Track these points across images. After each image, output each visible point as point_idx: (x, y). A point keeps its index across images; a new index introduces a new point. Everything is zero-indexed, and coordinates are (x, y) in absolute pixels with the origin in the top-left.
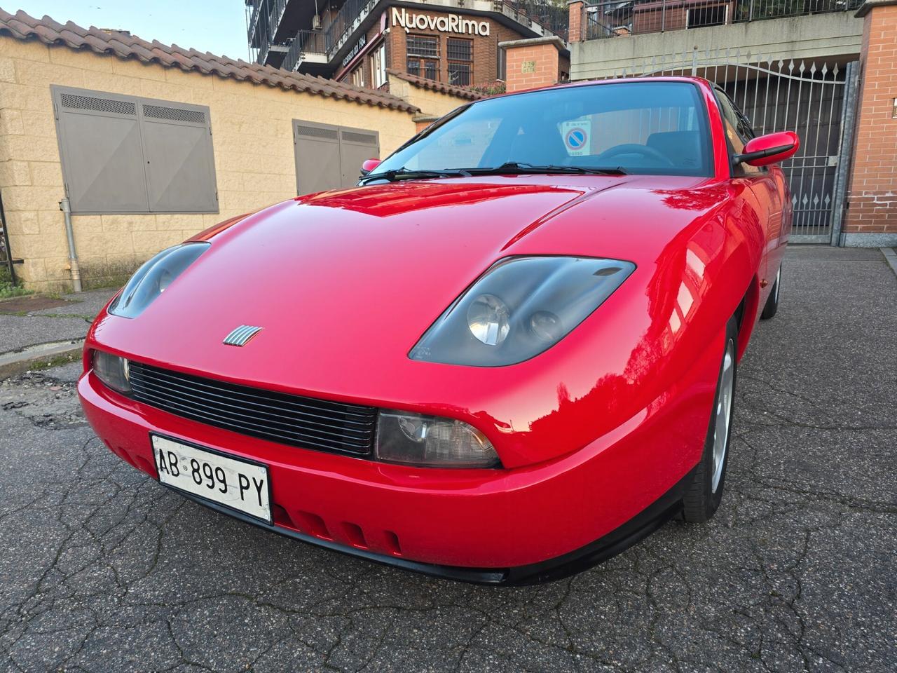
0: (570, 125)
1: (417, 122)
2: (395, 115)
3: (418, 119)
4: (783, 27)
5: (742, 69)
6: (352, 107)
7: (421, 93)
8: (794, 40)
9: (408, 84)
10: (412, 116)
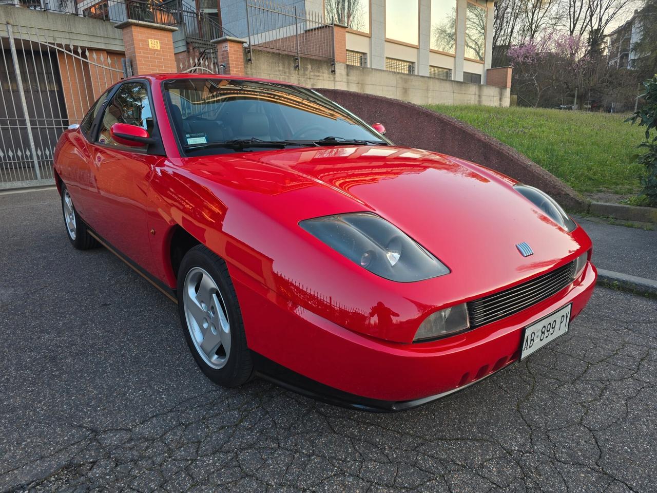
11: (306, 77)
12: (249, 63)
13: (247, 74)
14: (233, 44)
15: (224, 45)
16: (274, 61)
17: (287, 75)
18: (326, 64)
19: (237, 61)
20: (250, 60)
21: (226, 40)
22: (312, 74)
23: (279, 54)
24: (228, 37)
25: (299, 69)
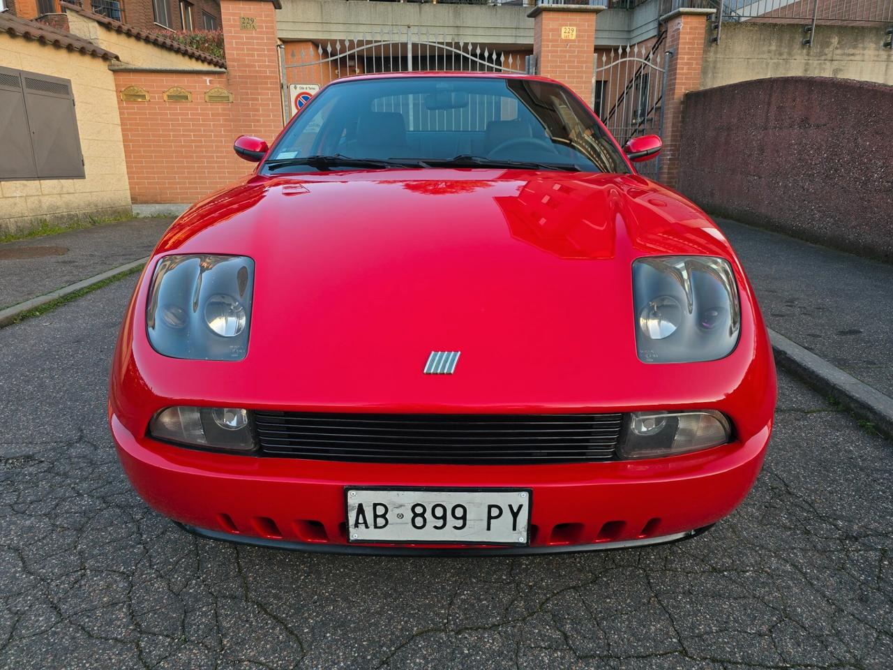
0: (298, 89)
1: (115, 71)
2: (87, 61)
3: (116, 68)
4: (449, 12)
5: (432, 48)
6: (34, 48)
7: (113, 37)
8: (459, 25)
9: (96, 24)
10: (108, 63)
11: (823, 58)
12: (714, 45)
13: (707, 61)
14: (689, 19)
15: (677, 21)
16: (762, 37)
17: (785, 57)
18: (874, 32)
19: (692, 44)
20: (715, 40)
21: (679, 15)
22: (839, 51)
23: (776, 25)
24: (681, 9)
25: (809, 47)
